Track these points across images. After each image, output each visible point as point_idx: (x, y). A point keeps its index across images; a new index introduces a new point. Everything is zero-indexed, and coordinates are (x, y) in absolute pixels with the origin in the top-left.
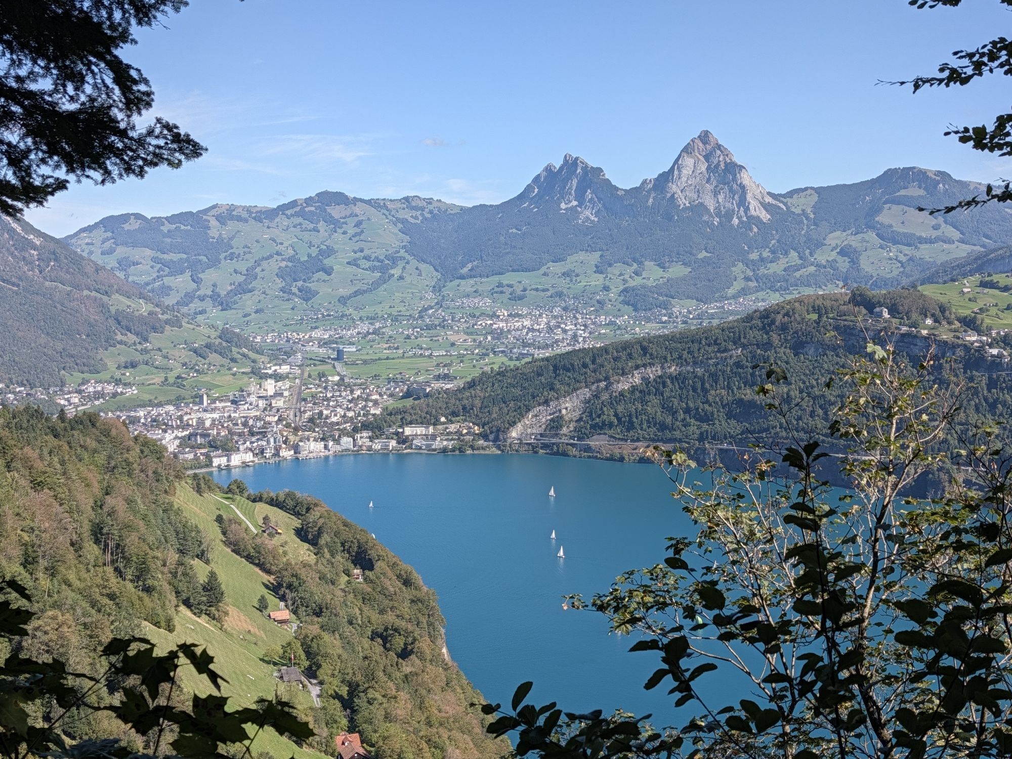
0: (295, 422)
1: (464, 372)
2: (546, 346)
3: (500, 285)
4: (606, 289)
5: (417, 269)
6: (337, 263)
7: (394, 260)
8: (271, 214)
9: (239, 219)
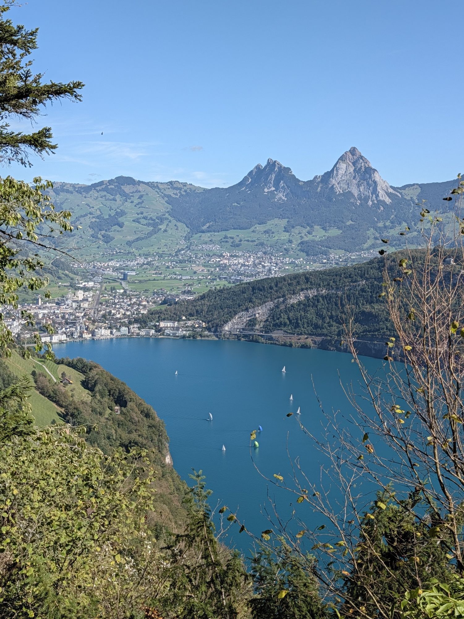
0: (94, 317)
1: (201, 289)
2: (252, 275)
3: (226, 237)
4: (290, 241)
5: (175, 225)
6: (127, 221)
7: (162, 220)
8: (87, 189)
9: (68, 191)
